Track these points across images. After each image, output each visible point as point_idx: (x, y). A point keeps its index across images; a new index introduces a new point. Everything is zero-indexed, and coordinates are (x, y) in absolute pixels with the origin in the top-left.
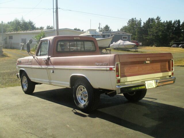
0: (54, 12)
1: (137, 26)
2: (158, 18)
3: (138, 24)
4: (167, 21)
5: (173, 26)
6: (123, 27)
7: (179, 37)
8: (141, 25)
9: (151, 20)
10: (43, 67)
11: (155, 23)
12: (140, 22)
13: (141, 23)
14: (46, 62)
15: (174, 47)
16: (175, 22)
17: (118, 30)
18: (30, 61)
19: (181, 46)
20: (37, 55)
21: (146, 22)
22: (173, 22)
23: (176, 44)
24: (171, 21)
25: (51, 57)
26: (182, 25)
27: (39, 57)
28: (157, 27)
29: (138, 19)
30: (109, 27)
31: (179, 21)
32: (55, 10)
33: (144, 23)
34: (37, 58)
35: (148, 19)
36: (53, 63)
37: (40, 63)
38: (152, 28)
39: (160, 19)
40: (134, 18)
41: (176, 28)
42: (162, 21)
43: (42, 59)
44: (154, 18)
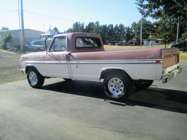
0: (19, 14)
1: (81, 28)
2: (97, 23)
3: (81, 27)
4: (103, 25)
5: (108, 29)
6: (69, 29)
7: (112, 37)
8: (83, 28)
9: (91, 24)
10: (62, 62)
11: (95, 26)
13: (84, 26)
14: (66, 57)
15: (110, 45)
16: (109, 26)
17: (65, 32)
18: (43, 57)
19: (117, 44)
20: (50, 51)
21: (88, 26)
23: (110, 43)
24: (106, 25)
25: (71, 53)
26: (114, 28)
27: (54, 53)
28: (97, 30)
29: (81, 23)
30: (57, 29)
31: (112, 26)
32: (20, 12)
33: (86, 26)
34: (52, 54)
35: (89, 23)
36: (76, 59)
37: (57, 58)
38: (93, 30)
39: (99, 23)
40: (78, 22)
41: (110, 30)
42: (100, 25)
43: (61, 54)
44: (94, 23)
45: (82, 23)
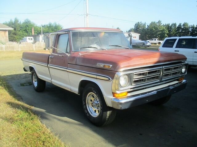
2: (159, 22)
3: (143, 26)
4: (166, 24)
5: (171, 28)
6: (131, 29)
11: (157, 26)
12: (145, 24)
13: (145, 26)
16: (172, 25)
17: (127, 32)
21: (150, 25)
22: (170, 25)
24: (169, 24)
31: (175, 24)
33: (148, 25)
35: (151, 23)
39: (161, 23)
40: (140, 22)
44: (156, 22)
45: (144, 23)
